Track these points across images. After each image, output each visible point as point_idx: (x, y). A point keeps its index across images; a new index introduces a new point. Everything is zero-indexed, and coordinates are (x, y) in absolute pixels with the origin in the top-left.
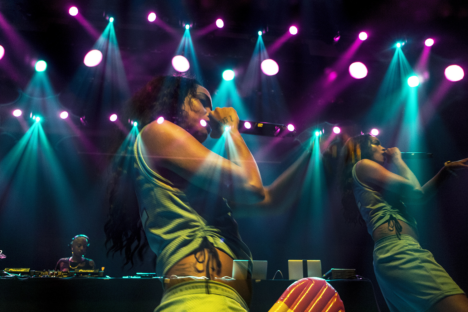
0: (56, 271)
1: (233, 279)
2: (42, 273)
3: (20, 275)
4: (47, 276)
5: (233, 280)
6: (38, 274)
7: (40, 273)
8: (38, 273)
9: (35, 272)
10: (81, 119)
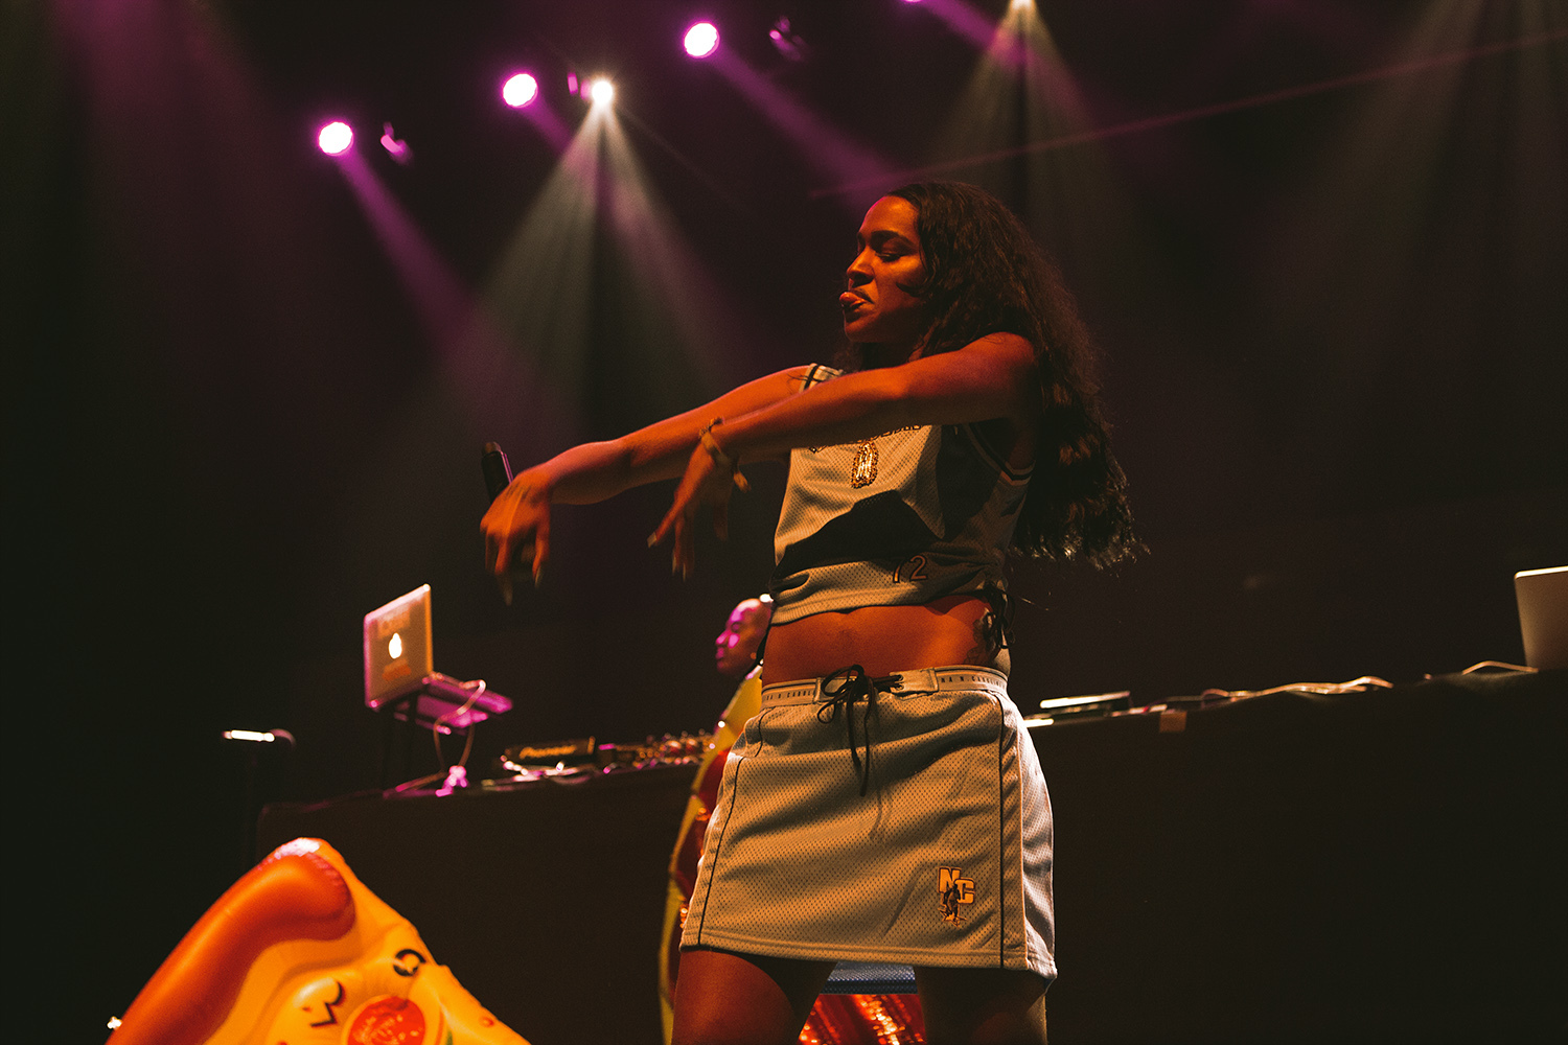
0: (695, 734)
1: (1529, 670)
2: (641, 751)
3: (560, 766)
4: (660, 763)
5: (1529, 676)
6: (628, 756)
7: (635, 754)
8: (626, 752)
9: (614, 751)
10: (775, 35)
